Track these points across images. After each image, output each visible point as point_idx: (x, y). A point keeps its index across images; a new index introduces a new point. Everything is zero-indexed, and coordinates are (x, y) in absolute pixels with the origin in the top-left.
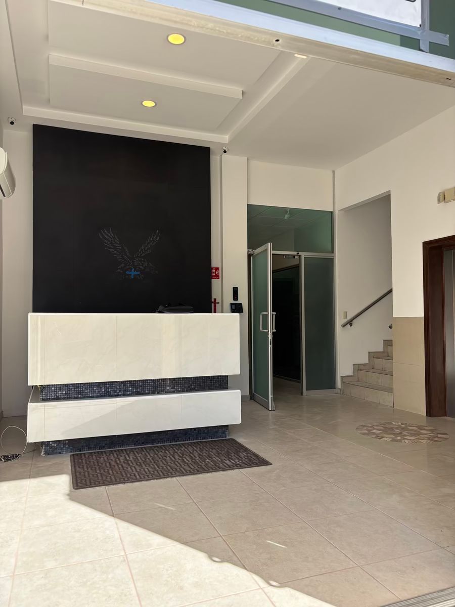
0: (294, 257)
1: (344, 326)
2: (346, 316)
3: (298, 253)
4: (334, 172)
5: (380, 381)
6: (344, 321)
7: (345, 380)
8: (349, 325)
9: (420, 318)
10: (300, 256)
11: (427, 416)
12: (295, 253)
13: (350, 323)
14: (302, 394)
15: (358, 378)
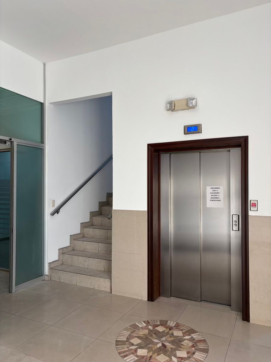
0: (5, 143)
1: (53, 214)
2: (53, 206)
3: (11, 139)
4: (44, 65)
5: (86, 264)
6: (52, 209)
7: (52, 266)
8: (56, 213)
9: (143, 212)
10: (12, 143)
11: (148, 300)
12: (7, 138)
13: (57, 211)
14: (10, 291)
15: (63, 262)
